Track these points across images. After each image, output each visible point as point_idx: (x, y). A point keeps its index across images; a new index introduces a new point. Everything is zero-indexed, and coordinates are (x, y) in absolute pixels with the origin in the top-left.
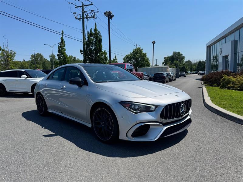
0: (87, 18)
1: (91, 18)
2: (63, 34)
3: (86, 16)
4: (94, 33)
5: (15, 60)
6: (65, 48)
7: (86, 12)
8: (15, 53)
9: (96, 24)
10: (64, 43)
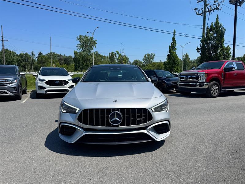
0: (209, 11)
1: (214, 10)
2: (174, 32)
3: (208, 9)
4: (215, 26)
5: (154, 61)
6: (175, 47)
7: (209, 4)
8: (154, 55)
9: (217, 16)
10: (175, 42)
